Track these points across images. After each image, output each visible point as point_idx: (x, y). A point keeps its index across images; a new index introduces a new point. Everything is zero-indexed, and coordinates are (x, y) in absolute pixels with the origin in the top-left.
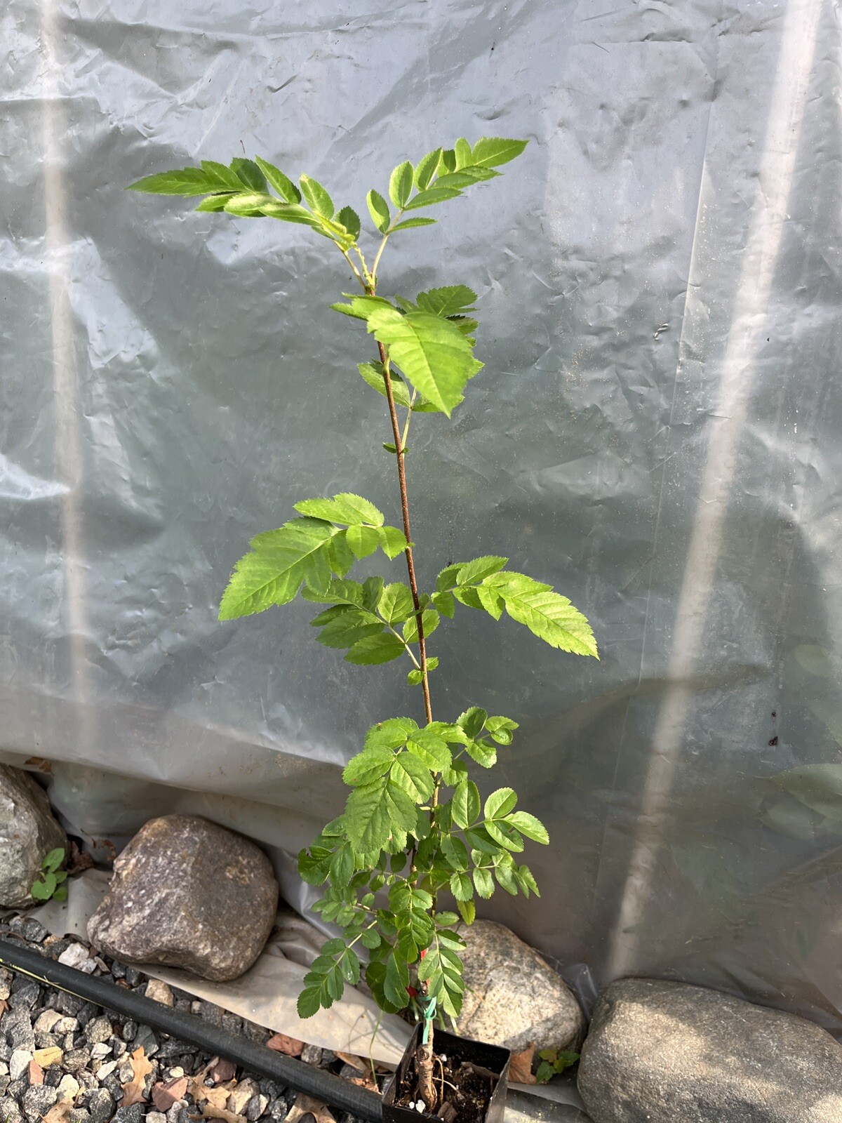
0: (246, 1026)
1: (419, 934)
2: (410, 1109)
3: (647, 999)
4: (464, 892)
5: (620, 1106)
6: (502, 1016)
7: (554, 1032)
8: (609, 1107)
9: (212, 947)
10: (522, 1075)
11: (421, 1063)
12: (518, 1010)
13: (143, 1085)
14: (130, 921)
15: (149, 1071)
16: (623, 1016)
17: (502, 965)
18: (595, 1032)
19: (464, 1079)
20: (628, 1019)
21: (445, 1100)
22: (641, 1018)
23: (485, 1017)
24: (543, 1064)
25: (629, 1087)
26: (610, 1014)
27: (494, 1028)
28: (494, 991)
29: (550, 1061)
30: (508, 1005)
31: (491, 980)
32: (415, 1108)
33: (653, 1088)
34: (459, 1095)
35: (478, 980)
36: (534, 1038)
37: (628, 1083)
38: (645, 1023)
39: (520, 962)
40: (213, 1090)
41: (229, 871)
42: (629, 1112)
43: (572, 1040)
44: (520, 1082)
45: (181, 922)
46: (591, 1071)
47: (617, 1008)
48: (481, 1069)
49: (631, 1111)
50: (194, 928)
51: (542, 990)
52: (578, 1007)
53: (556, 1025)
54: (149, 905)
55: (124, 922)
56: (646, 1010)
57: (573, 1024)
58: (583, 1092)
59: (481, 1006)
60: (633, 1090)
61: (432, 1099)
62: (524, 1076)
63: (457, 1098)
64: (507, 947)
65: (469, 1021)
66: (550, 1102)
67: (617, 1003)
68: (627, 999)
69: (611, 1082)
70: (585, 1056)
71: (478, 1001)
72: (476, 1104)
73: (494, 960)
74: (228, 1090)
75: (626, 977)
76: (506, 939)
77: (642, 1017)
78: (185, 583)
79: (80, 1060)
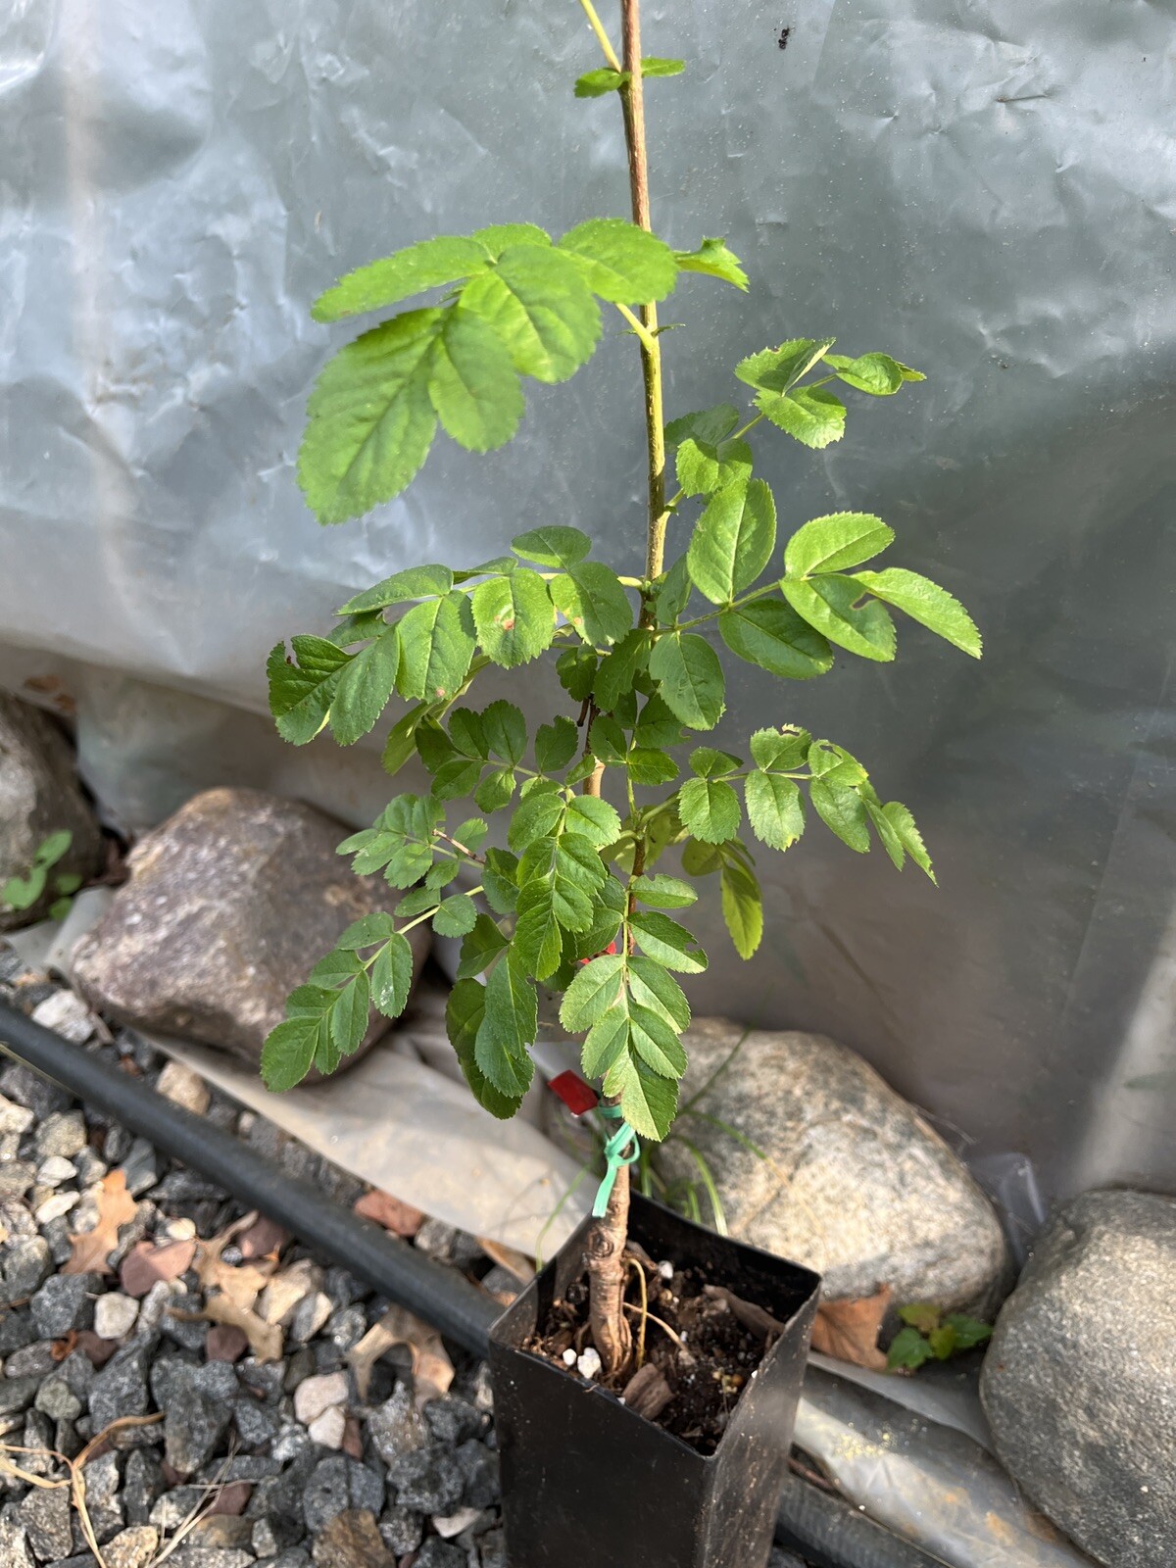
0: (324, 1167)
1: (570, 902)
2: (565, 1365)
3: (1168, 1233)
4: (714, 823)
5: (1077, 1453)
6: (828, 1221)
7: (937, 1271)
8: (1051, 1451)
9: (269, 1010)
10: (854, 1345)
11: (593, 1263)
12: (863, 1214)
13: (111, 1242)
14: (131, 946)
15: (128, 1219)
16: (1107, 1259)
17: (839, 1119)
18: (1034, 1282)
19: (703, 1321)
20: (1120, 1267)
21: (648, 1358)
22: (1153, 1268)
23: (788, 1217)
24: (907, 1333)
25: (1106, 1415)
26: (1075, 1249)
27: (807, 1241)
28: (813, 1168)
29: (923, 1329)
30: (842, 1201)
31: (810, 1146)
32: (576, 1364)
33: (1166, 1427)
34: (684, 1354)
35: (782, 1140)
36: (891, 1277)
37: (1103, 1406)
38: (1161, 1282)
39: (881, 1122)
40: (236, 1271)
41: (334, 894)
42: (1097, 1470)
43: (978, 1296)
44: (849, 1361)
45: (215, 957)
46: (1018, 1364)
47: (1095, 1241)
48: (749, 1309)
49: (1103, 1470)
50: (237, 970)
51: (920, 1182)
52: (998, 1232)
53: (943, 1258)
54: (168, 923)
55: (121, 948)
56: (1163, 1255)
57: (984, 1263)
58: (991, 1406)
59: (782, 1193)
60: (1114, 1424)
61: (617, 1352)
62: (861, 1351)
63: (677, 1360)
64: (854, 1087)
65: (753, 1220)
66: (914, 1414)
67: (1096, 1230)
68: (1119, 1226)
69: (1063, 1397)
70: (1005, 1329)
71: (776, 1183)
72: (720, 1382)
73: (821, 1107)
74: (263, 1274)
75: (1119, 1186)
76: (855, 1074)
77: (1155, 1267)
78: (235, 252)
79: (14, 1182)
